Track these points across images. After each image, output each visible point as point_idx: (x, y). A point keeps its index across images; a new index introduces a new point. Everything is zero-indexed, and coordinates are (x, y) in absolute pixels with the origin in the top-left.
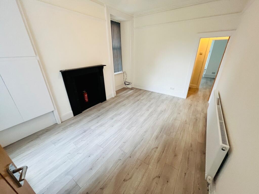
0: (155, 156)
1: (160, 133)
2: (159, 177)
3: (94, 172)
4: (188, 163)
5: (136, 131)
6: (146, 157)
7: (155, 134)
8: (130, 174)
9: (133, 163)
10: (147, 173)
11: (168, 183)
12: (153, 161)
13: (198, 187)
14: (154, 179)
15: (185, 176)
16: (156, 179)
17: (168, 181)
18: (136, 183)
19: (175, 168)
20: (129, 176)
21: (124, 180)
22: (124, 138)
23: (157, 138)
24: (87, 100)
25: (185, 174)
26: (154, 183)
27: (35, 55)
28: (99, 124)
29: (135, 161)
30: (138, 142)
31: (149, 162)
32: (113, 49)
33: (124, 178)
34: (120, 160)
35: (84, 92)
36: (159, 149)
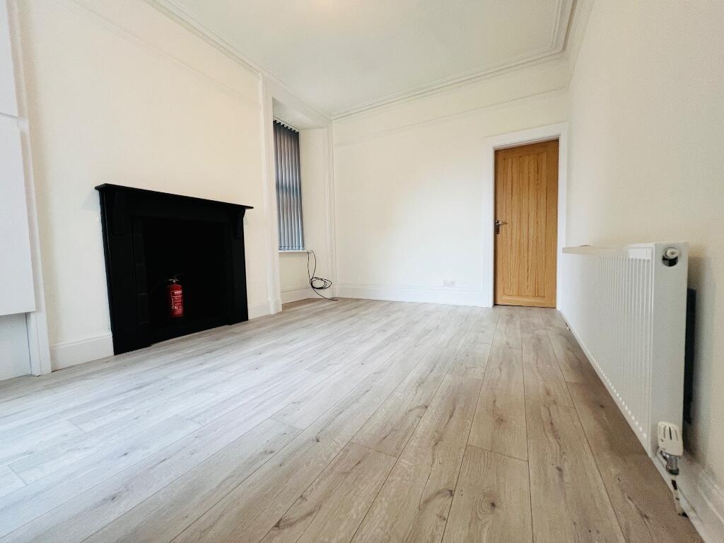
0: (420, 430)
1: (432, 371)
2: (451, 493)
3: (122, 507)
4: (557, 437)
5: (345, 372)
6: (384, 435)
7: (414, 375)
8: (312, 499)
9: (328, 457)
10: (392, 485)
11: (498, 511)
12: (414, 443)
13: (635, 510)
14: (427, 502)
15: (561, 476)
16: (439, 501)
17: (493, 505)
18: (342, 527)
19: (510, 457)
20: (307, 506)
21: (277, 525)
22: (296, 392)
23: (421, 383)
24: (178, 309)
25: (560, 469)
26: (431, 519)
27: (16, 114)
28: (205, 367)
29: (338, 450)
30: (352, 399)
31: (398, 449)
32: (279, 187)
33: (280, 514)
34: (272, 452)
35: (172, 283)
36: (432, 410)
